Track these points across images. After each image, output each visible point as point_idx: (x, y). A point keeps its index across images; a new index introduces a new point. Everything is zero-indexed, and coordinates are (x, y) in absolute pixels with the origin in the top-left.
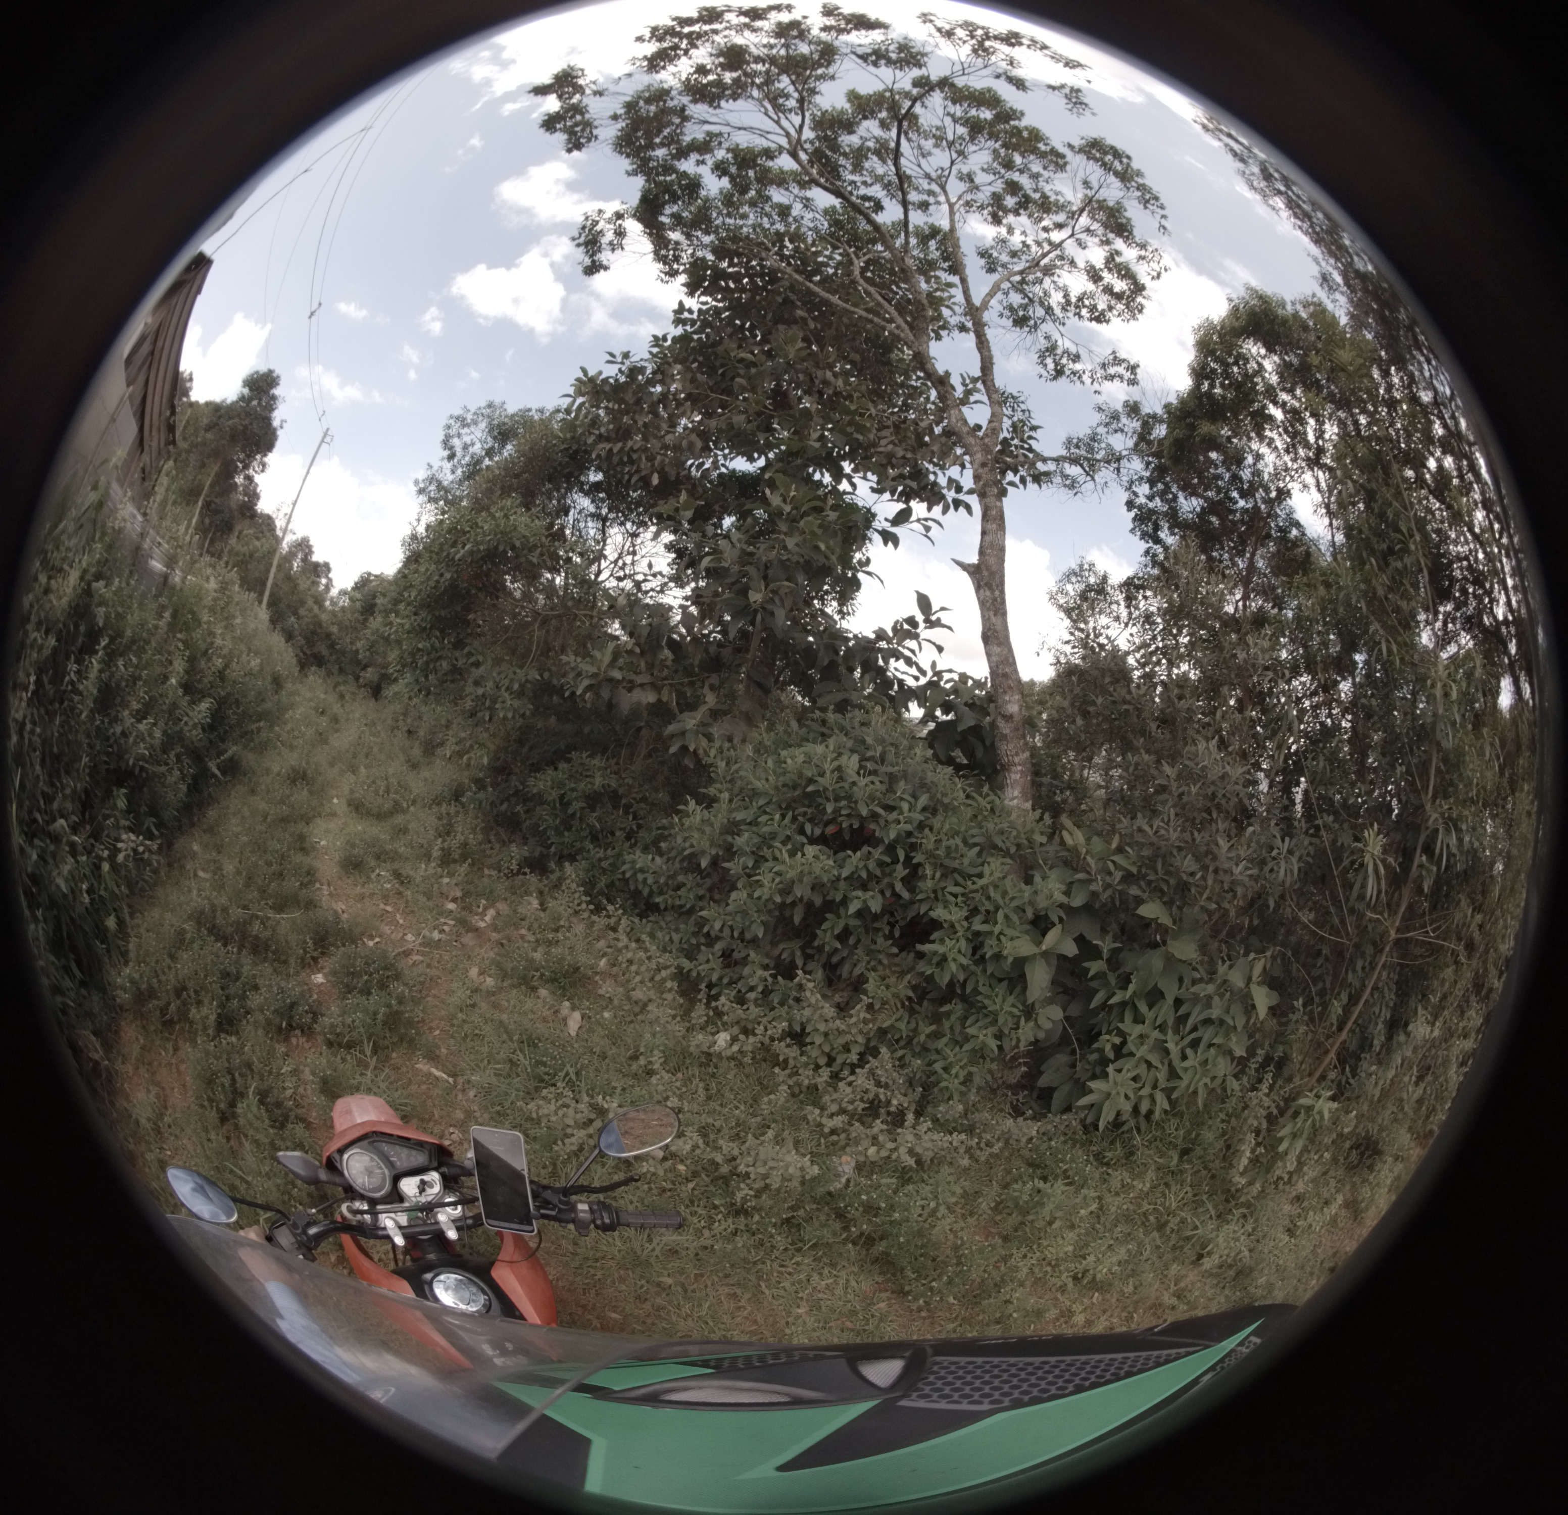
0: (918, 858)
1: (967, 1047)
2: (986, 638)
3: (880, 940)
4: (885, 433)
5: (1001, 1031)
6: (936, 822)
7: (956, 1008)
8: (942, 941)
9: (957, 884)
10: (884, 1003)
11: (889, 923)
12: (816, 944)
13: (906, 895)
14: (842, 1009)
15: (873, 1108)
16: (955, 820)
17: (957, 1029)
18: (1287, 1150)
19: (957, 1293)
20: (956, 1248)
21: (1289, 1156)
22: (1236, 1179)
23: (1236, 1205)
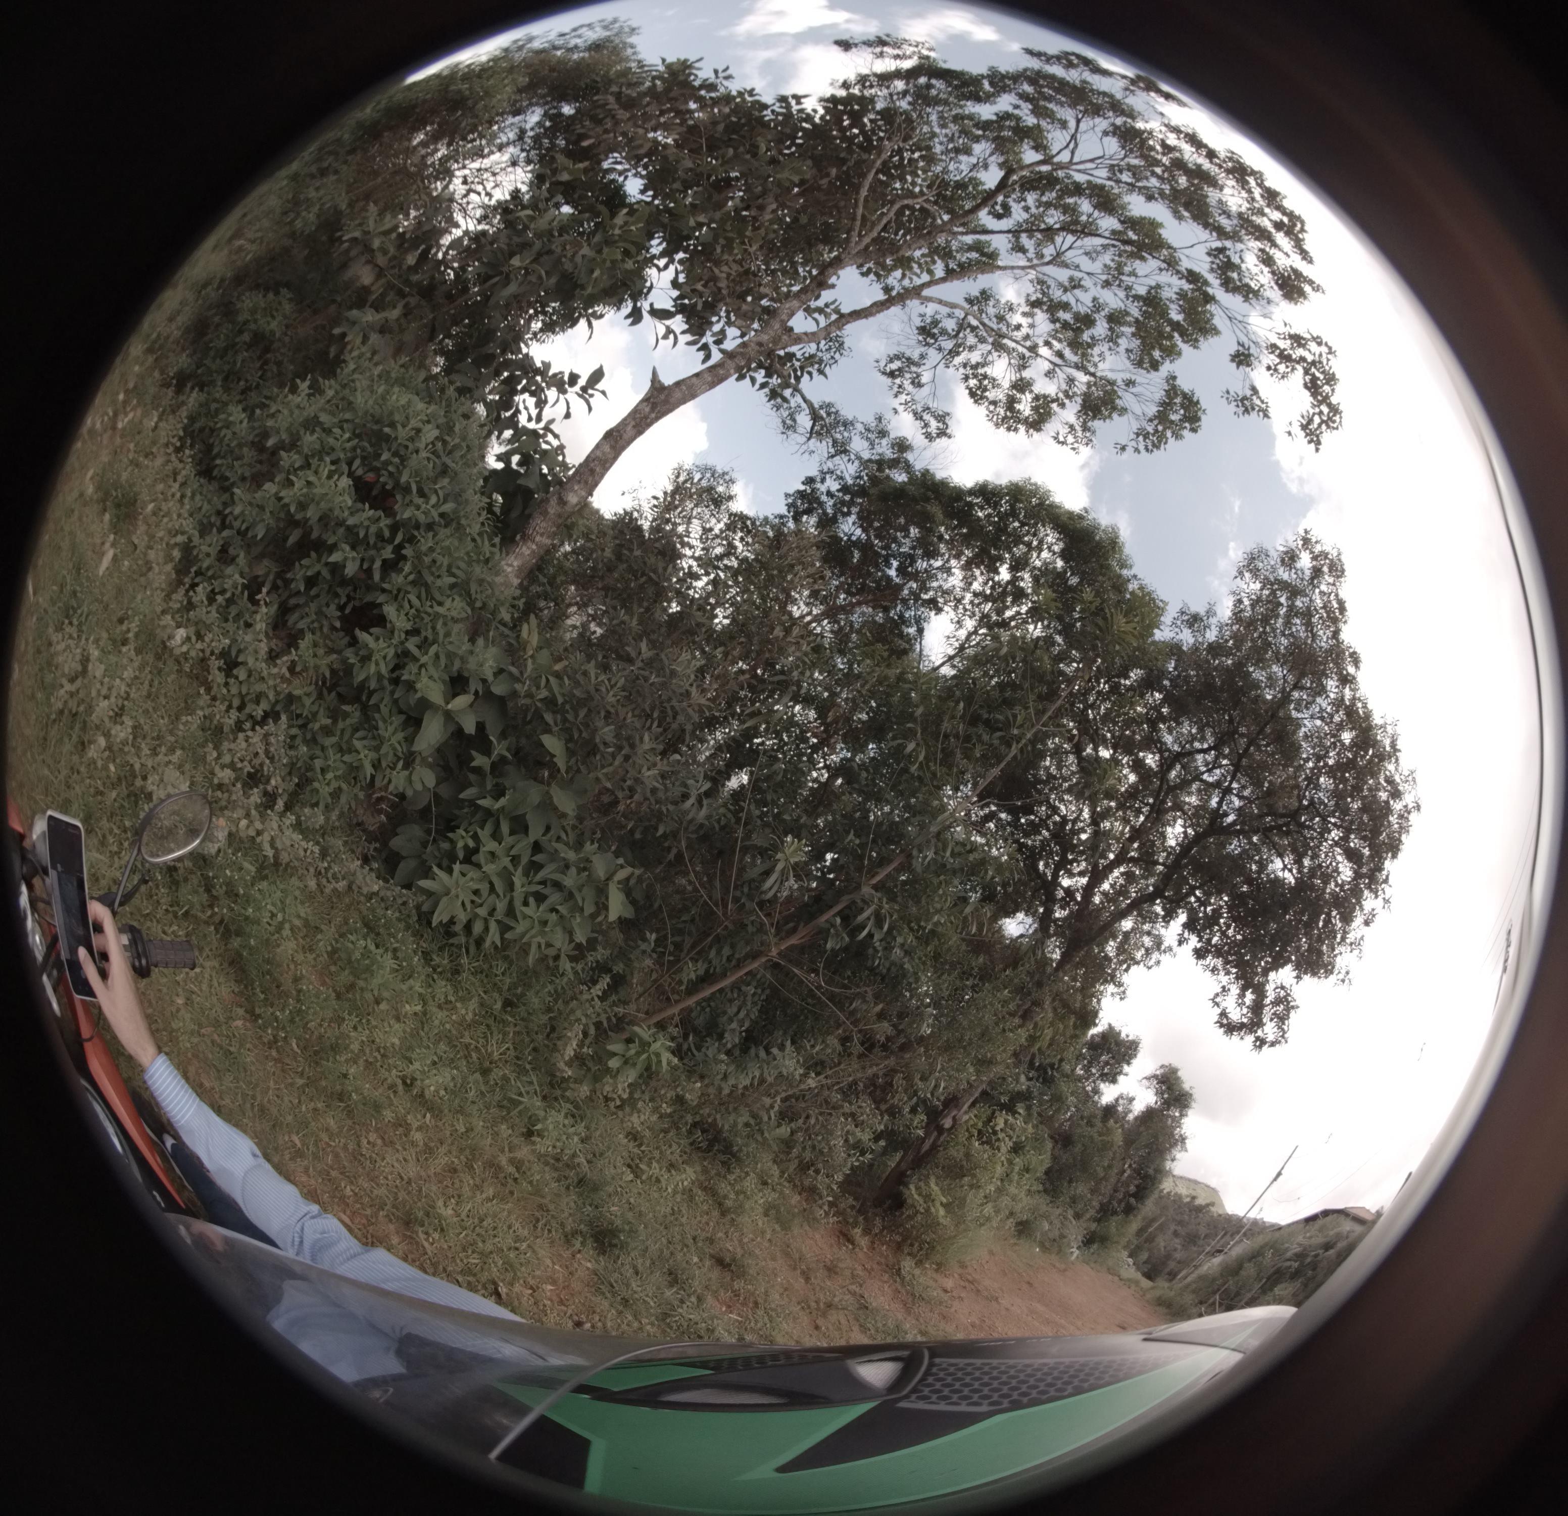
0: (408, 551)
1: (347, 758)
2: (609, 435)
3: (333, 607)
4: (735, 267)
5: (379, 761)
6: (443, 532)
7: (353, 712)
8: (377, 639)
9: (419, 597)
10: (305, 669)
11: (348, 596)
12: (289, 575)
13: (377, 577)
14: (272, 657)
16: (456, 543)
17: (347, 736)
18: (618, 1071)
19: (298, 1039)
20: (296, 980)
21: (621, 1079)
22: (561, 1065)
23: (563, 1097)
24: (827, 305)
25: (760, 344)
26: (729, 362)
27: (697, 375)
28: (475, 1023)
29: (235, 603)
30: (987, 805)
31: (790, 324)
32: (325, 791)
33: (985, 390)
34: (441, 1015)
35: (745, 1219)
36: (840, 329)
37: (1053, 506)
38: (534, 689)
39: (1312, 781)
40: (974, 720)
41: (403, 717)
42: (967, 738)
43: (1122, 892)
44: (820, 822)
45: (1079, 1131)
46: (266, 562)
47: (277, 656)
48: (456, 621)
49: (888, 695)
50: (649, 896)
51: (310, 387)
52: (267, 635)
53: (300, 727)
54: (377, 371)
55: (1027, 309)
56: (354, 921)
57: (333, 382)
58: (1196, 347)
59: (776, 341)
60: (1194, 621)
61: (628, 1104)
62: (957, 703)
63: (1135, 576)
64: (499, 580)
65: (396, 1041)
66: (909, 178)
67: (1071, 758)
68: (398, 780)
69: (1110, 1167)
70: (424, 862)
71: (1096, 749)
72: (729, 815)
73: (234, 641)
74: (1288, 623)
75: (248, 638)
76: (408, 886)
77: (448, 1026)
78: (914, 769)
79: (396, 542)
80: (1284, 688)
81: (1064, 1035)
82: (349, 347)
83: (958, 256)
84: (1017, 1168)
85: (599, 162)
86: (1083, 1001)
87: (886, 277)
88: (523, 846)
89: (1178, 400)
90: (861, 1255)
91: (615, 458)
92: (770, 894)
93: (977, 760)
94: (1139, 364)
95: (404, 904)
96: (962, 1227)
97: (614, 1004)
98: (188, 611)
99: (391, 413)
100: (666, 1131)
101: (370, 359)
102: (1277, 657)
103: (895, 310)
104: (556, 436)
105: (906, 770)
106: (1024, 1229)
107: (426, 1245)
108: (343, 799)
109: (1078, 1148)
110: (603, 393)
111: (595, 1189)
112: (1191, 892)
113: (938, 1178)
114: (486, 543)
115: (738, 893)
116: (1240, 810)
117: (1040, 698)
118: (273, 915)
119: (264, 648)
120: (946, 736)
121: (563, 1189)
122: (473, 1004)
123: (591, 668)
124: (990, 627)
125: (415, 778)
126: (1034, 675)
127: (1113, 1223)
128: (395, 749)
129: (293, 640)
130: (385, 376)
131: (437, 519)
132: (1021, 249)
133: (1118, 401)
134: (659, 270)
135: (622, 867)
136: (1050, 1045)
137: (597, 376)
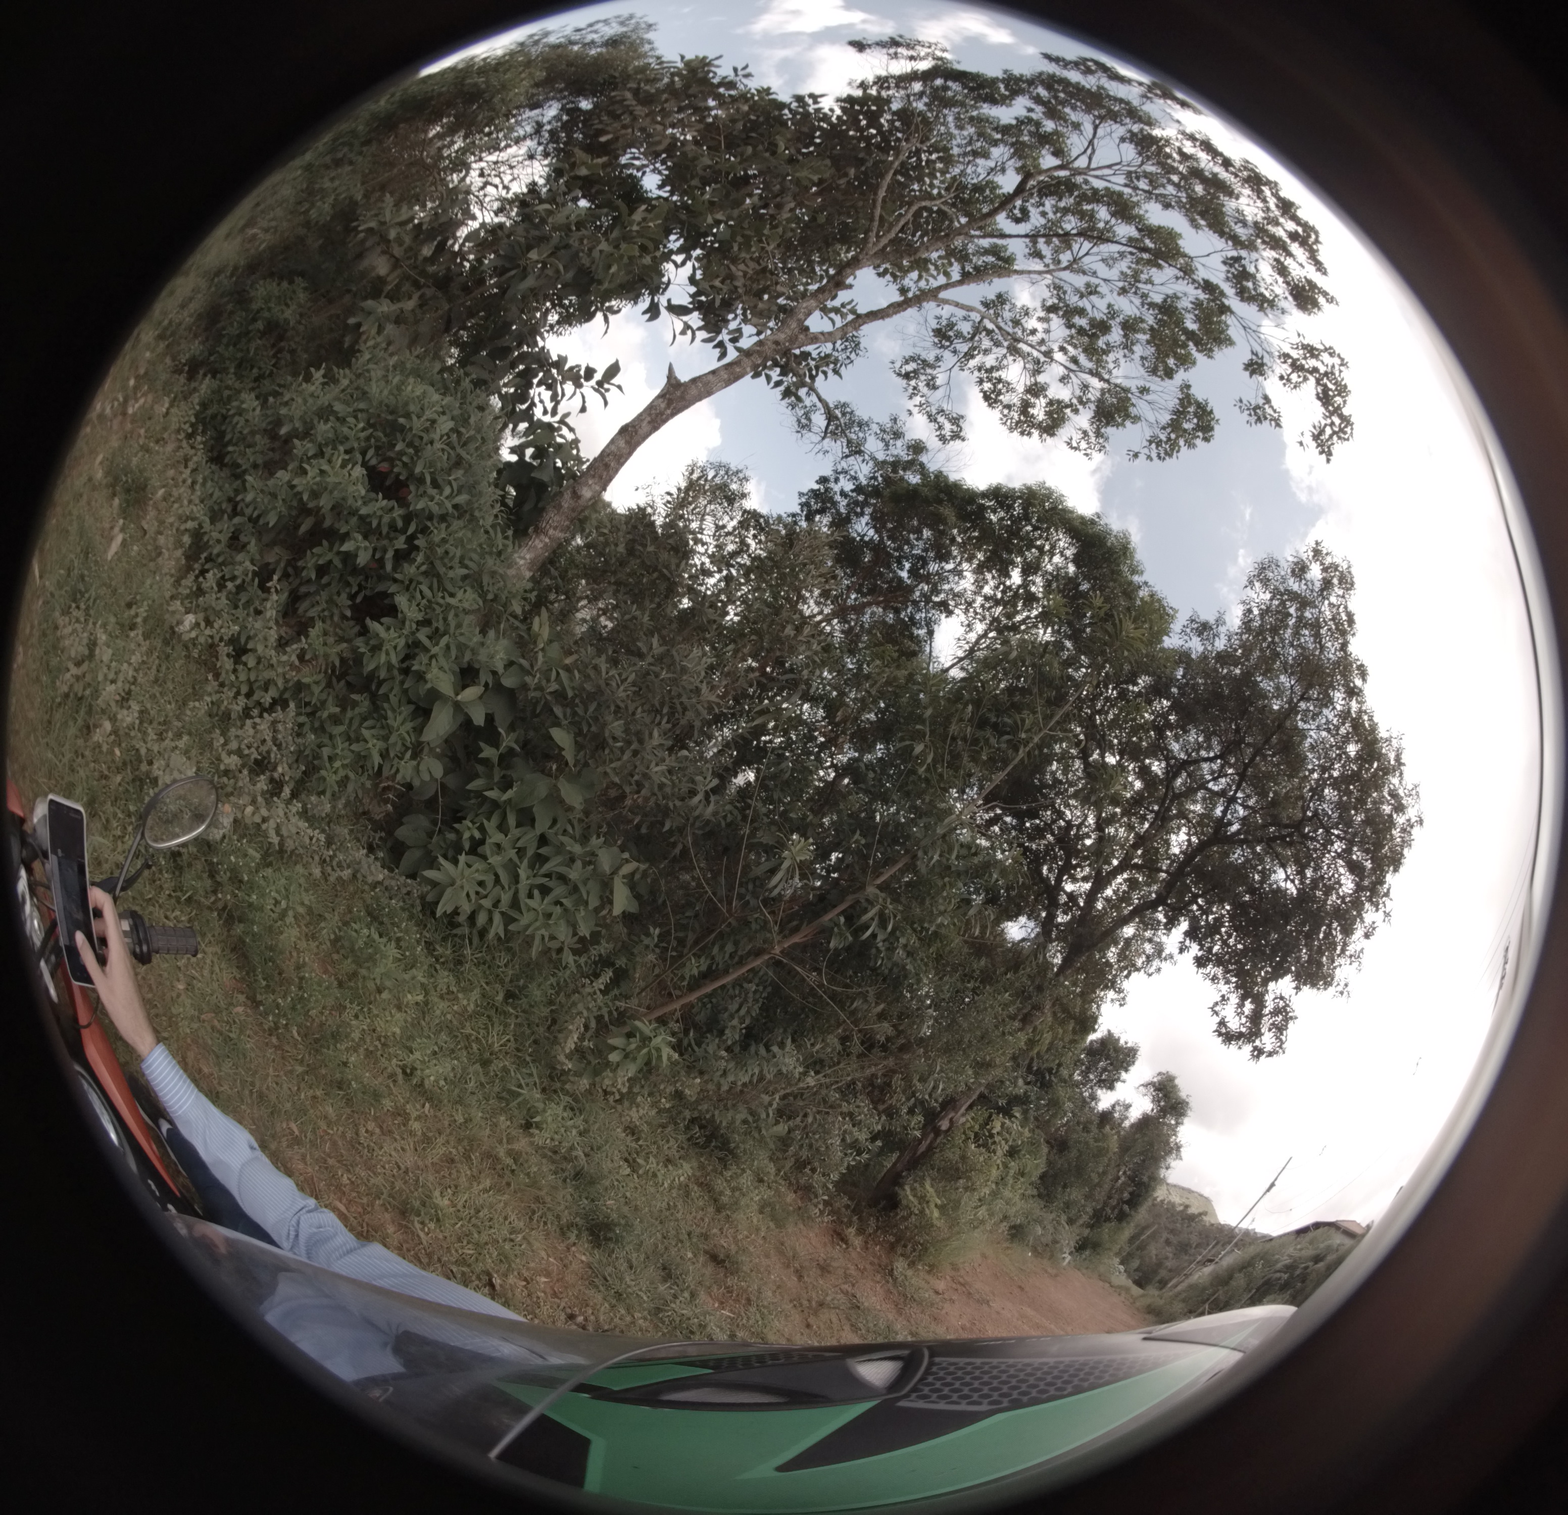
0: (420, 542)
1: (354, 747)
2: (624, 430)
3: (344, 596)
4: (752, 265)
5: (387, 750)
6: (456, 524)
7: (363, 702)
8: (388, 629)
9: (431, 588)
10: (315, 657)
11: (360, 585)
12: (300, 564)
13: (389, 567)
14: (282, 644)
15: (261, 766)
16: (469, 535)
17: (354, 727)
18: (618, 1065)
19: (299, 1026)
20: (299, 967)
21: (620, 1073)
22: (562, 1058)
23: (562, 1089)
24: (843, 305)
25: (777, 343)
26: (745, 360)
27: (713, 372)
28: (476, 1014)
29: (245, 590)
30: (992, 808)
31: (807, 323)
32: (332, 779)
33: (999, 393)
34: (442, 1005)
35: (740, 1216)
36: (857, 329)
37: (1066, 511)
38: (544, 683)
39: (1317, 792)
40: (982, 723)
41: (412, 707)
42: (975, 741)
43: (1125, 898)
44: (826, 821)
45: (1075, 1136)
46: (277, 549)
47: (287, 644)
48: (466, 612)
49: (897, 696)
50: (654, 891)
51: (324, 376)
52: (277, 623)
53: (308, 715)
54: (392, 361)
55: (1042, 314)
56: (358, 909)
57: (347, 371)
58: (1210, 357)
59: (793, 340)
60: (1204, 629)
61: (628, 1098)
62: (966, 705)
63: (1146, 583)
64: (511, 572)
65: (398, 1031)
66: (927, 180)
67: (1078, 764)
68: (406, 770)
69: (1105, 1173)
70: (428, 853)
71: (1102, 756)
72: (736, 812)
73: (244, 627)
74: (1296, 634)
75: (258, 625)
76: (413, 876)
77: (449, 1017)
78: (921, 770)
79: (409, 532)
80: (1291, 699)
81: (1062, 1039)
82: (364, 337)
83: (975, 259)
84: (1012, 1172)
85: (617, 158)
86: (1082, 1006)
87: (903, 278)
88: (529, 839)
89: (1191, 409)
90: (854, 1255)
91: (630, 454)
92: (776, 892)
93: (984, 763)
94: (1154, 371)
95: (408, 893)
96: (956, 1229)
97: (616, 998)
98: (198, 597)
99: (406, 404)
100: (664, 1126)
101: (386, 350)
102: (1285, 668)
103: (911, 312)
104: (571, 430)
105: (913, 772)
106: (1017, 1233)
107: (422, 1234)
108: (350, 787)
109: (1074, 1153)
110: (619, 387)
111: (592, 1182)
112: (1194, 900)
113: (933, 1179)
114: (500, 535)
115: (743, 890)
116: (1244, 820)
117: (1049, 702)
118: (277, 903)
119: (273, 635)
120: (954, 739)
121: (560, 1182)
122: (475, 995)
123: (602, 663)
124: (1000, 631)
125: (422, 767)
126: (1043, 679)
127: (1106, 1229)
128: (403, 739)
129: (302, 628)
130: (400, 366)
131: (450, 510)
132: (1037, 255)
133: (1131, 409)
134: (677, 266)
135: (627, 861)
136: (1049, 1049)
137: (613, 370)
